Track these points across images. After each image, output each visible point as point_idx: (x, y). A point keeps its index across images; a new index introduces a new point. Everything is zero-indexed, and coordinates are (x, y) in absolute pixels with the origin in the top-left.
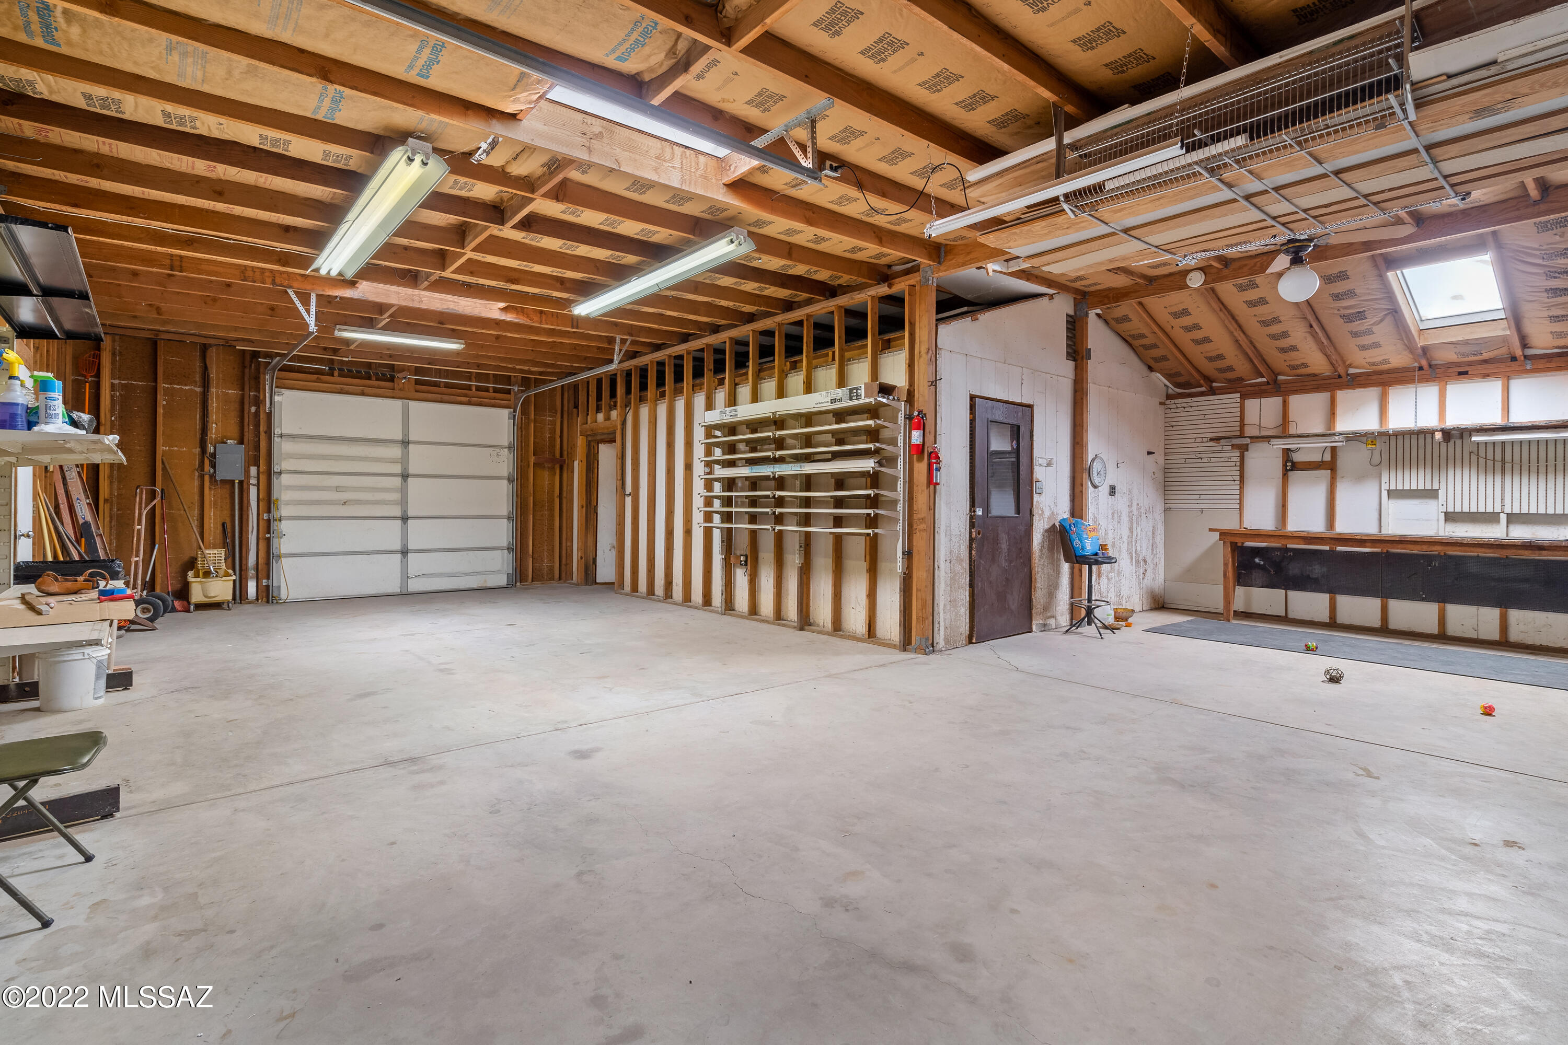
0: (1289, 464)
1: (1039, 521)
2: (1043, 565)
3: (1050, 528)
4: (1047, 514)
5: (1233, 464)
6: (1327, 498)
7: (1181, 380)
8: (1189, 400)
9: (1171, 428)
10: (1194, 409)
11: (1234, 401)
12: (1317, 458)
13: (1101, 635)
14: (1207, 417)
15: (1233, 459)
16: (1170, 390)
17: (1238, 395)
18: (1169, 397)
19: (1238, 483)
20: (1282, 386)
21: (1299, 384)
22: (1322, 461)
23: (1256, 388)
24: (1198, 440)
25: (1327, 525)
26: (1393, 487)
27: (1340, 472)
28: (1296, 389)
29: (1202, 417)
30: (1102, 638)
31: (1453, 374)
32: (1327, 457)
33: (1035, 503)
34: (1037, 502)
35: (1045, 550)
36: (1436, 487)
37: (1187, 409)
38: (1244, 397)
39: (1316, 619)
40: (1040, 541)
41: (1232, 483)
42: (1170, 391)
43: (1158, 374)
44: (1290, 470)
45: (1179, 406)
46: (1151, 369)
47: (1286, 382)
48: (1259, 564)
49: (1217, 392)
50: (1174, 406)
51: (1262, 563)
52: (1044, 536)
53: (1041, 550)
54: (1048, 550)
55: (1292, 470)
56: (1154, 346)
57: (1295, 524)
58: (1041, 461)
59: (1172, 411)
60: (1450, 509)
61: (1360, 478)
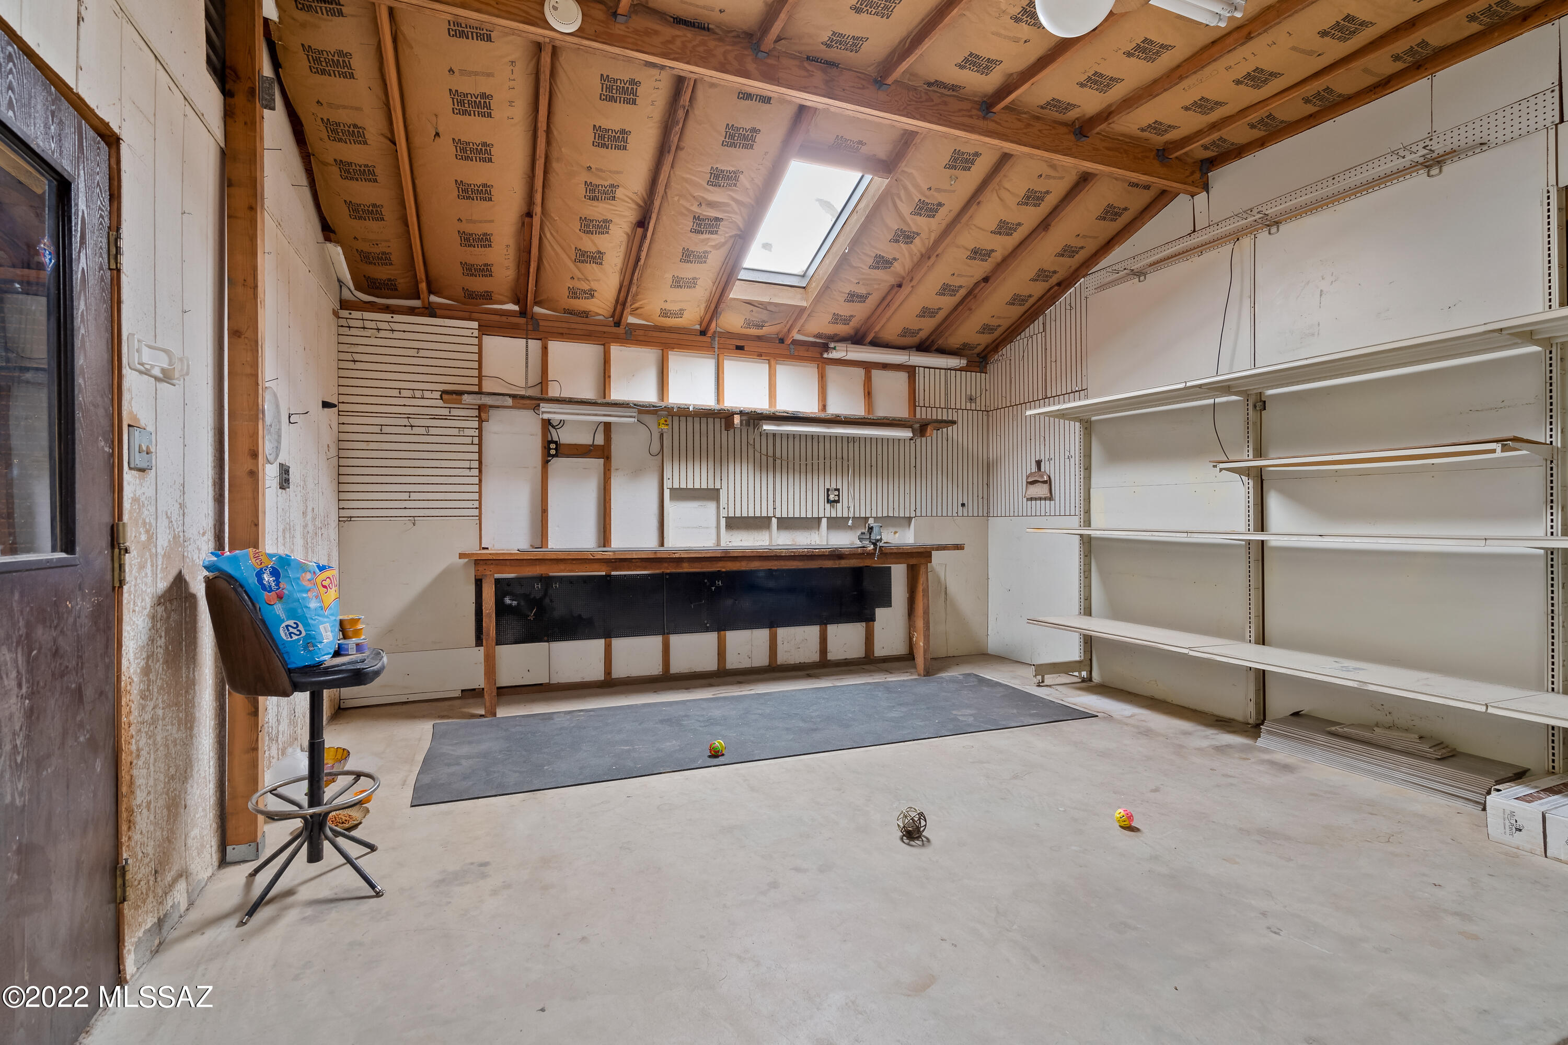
0: (553, 446)
1: (142, 567)
2: (154, 721)
3: (170, 589)
4: (163, 540)
5: (469, 440)
6: (599, 498)
7: (381, 273)
8: (387, 317)
9: (351, 365)
10: (396, 335)
11: (468, 333)
12: (584, 439)
13: (373, 886)
14: (422, 353)
15: (467, 432)
16: (345, 290)
17: (475, 325)
18: (345, 305)
19: (476, 472)
20: (541, 323)
21: (564, 325)
22: (593, 445)
23: (504, 319)
24: (404, 393)
25: (599, 539)
26: (676, 486)
27: (615, 462)
28: (561, 331)
29: (413, 353)
30: (378, 895)
31: (731, 347)
32: (600, 440)
33: (127, 505)
34: (135, 500)
35: (159, 666)
36: (718, 486)
37: (382, 334)
38: (486, 329)
39: (588, 679)
40: (143, 638)
41: (467, 472)
42: (346, 295)
43: (339, 249)
44: (553, 456)
45: (368, 324)
46: (328, 231)
47: (546, 318)
48: (510, 605)
49: (438, 312)
50: (359, 324)
51: (515, 603)
52: (153, 618)
53: (146, 671)
54: (166, 662)
55: (556, 456)
56: (367, 174)
57: (559, 541)
58: (147, 356)
59: (353, 332)
60: (731, 515)
61: (637, 472)
